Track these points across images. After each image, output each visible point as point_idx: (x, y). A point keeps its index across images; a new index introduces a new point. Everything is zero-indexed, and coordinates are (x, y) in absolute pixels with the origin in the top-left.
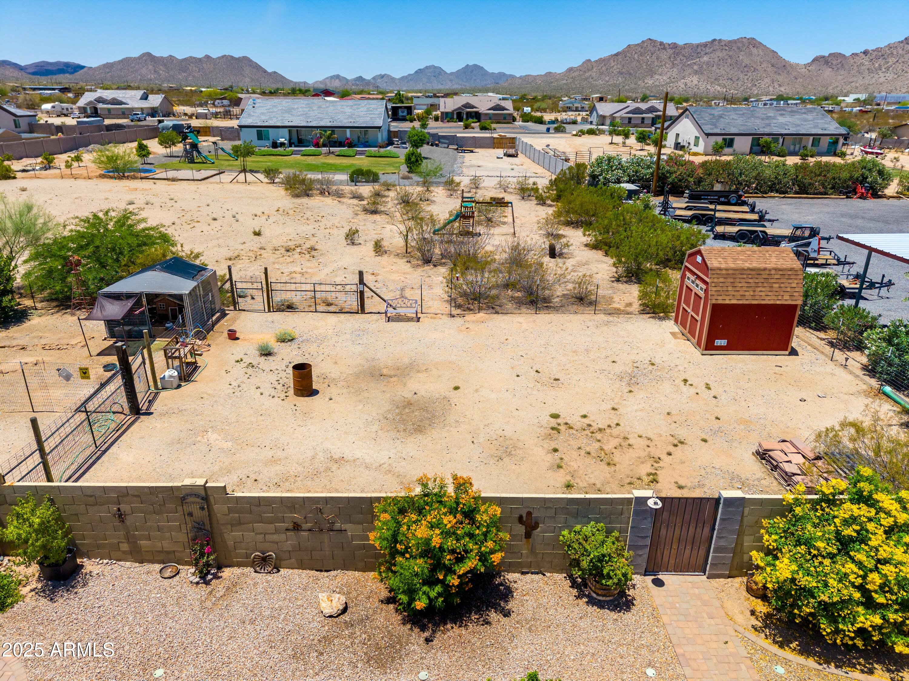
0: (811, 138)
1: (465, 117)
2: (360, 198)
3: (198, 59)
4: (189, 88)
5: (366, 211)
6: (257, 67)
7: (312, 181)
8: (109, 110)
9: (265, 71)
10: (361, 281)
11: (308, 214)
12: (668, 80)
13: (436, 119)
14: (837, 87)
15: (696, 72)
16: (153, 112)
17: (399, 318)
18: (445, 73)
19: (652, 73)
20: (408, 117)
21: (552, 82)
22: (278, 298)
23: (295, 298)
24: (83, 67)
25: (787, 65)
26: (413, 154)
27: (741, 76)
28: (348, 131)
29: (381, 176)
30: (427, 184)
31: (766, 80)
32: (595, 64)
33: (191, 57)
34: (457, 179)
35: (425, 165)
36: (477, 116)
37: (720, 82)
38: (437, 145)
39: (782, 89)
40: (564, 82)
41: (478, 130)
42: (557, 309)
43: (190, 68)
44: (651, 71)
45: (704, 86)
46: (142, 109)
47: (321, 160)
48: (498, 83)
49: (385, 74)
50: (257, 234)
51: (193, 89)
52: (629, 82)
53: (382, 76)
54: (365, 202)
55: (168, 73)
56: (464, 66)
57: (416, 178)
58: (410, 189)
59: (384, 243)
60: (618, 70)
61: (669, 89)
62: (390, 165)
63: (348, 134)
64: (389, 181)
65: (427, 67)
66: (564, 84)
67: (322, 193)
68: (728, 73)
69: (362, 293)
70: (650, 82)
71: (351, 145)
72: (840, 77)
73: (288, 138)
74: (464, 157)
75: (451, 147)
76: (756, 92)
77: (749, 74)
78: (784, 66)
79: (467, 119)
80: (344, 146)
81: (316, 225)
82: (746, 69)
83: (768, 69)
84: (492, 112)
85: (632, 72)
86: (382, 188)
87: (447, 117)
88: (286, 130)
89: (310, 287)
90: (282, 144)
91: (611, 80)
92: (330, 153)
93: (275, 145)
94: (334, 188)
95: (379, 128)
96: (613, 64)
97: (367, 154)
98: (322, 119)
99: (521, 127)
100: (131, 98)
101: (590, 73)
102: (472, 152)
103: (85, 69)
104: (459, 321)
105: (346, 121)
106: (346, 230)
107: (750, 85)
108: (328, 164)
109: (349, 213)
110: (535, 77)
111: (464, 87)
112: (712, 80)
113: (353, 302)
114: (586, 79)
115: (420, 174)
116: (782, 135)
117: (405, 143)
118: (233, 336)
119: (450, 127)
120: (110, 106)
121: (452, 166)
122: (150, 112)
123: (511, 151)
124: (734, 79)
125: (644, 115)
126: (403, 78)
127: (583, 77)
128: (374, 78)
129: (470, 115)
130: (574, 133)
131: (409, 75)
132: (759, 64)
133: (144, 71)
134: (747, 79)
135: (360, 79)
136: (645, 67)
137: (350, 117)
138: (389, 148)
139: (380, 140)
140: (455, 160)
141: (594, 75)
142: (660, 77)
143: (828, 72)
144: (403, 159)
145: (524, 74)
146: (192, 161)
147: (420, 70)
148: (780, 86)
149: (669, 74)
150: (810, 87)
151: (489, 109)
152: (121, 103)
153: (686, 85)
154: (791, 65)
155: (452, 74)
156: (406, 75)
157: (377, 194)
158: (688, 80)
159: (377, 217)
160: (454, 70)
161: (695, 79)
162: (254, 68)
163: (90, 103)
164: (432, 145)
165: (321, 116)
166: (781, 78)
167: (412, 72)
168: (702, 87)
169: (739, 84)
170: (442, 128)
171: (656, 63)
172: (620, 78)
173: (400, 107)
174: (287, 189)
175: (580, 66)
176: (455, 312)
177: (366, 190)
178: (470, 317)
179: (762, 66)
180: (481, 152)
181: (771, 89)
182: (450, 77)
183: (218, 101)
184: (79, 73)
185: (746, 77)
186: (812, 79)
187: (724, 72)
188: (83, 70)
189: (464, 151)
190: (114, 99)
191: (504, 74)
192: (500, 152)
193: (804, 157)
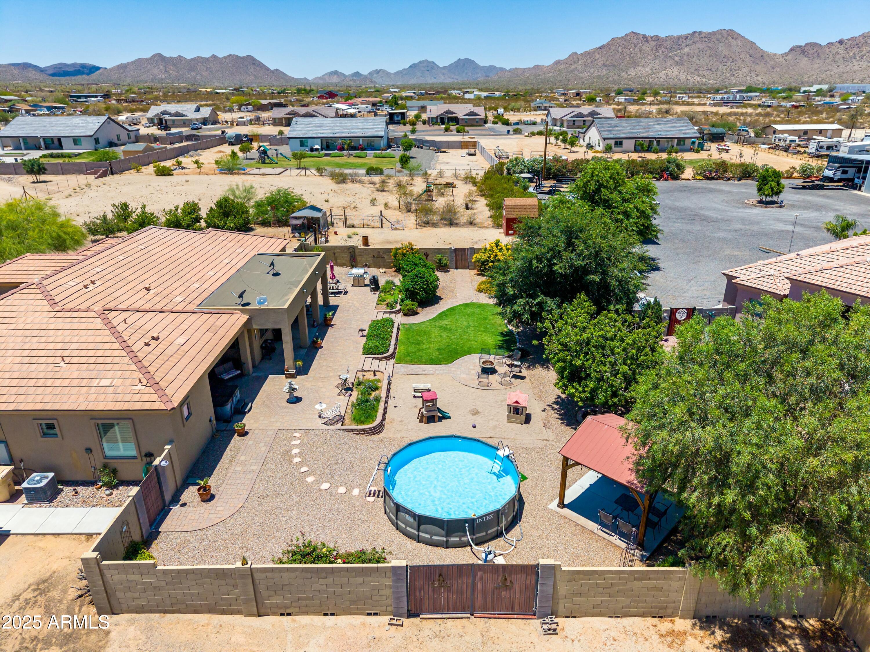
0: (676, 140)
1: (446, 121)
2: (374, 184)
3: (206, 58)
4: (204, 90)
5: (378, 190)
6: (261, 65)
7: (347, 175)
8: (173, 121)
9: (268, 69)
10: (381, 215)
11: (348, 192)
12: (650, 72)
13: (424, 122)
14: (812, 75)
15: (677, 64)
16: (205, 122)
17: (396, 229)
18: (438, 67)
19: (635, 64)
20: (402, 121)
21: (539, 75)
22: (349, 222)
23: (355, 222)
24: (98, 68)
25: (764, 55)
26: (404, 156)
27: (720, 66)
28: (361, 139)
29: (385, 171)
30: (411, 175)
31: (744, 70)
32: (580, 57)
33: (198, 57)
34: (429, 172)
35: (412, 163)
36: (456, 120)
37: (700, 72)
38: (422, 148)
39: (759, 78)
40: (551, 74)
41: (455, 132)
42: (460, 227)
43: (198, 67)
44: (634, 62)
45: (684, 77)
46: (197, 120)
47: (345, 160)
48: (488, 76)
49: (381, 70)
50: (327, 201)
51: (208, 90)
52: (613, 74)
53: (378, 72)
54: (377, 186)
55: (177, 72)
56: (456, 60)
57: (406, 172)
58: (402, 178)
59: (389, 204)
60: (602, 62)
61: (651, 80)
62: (389, 163)
63: (361, 143)
64: (390, 174)
65: (420, 62)
66: (552, 76)
67: (352, 181)
68: (707, 64)
69: (382, 220)
70: (633, 73)
71: (363, 149)
72: (815, 66)
73: (320, 144)
74: (439, 156)
75: (432, 148)
76: (734, 81)
77: (728, 64)
78: (762, 56)
79: (448, 122)
80: (358, 150)
81: (354, 197)
82: (725, 60)
83: (746, 60)
84: (467, 117)
85: (616, 64)
86: (386, 178)
87: (432, 121)
88: (320, 139)
89: (361, 218)
90: (317, 150)
91: (596, 72)
92: (350, 155)
93: (312, 150)
94: (359, 178)
95: (382, 137)
96: (597, 57)
97: (374, 155)
98: (343, 132)
99: (490, 129)
100: (188, 110)
101: (576, 65)
102: (445, 152)
103: (101, 70)
104: (419, 230)
105: (359, 133)
106: (371, 199)
107: (728, 75)
108: (350, 163)
109: (369, 192)
110: (524, 70)
111: (456, 81)
112: (693, 71)
113: (378, 225)
114: (572, 71)
115: (409, 169)
116: (655, 138)
117: (399, 147)
118: (336, 233)
119: (434, 130)
120: (174, 118)
121: (430, 163)
122: (202, 121)
123: (472, 151)
124: (714, 70)
125: (585, 119)
126: (398, 73)
127: (569, 70)
128: (370, 73)
129: (451, 119)
130: (527, 134)
131: (404, 69)
132: (738, 54)
133: (155, 71)
134: (726, 69)
135: (357, 74)
136: (628, 59)
137: (362, 130)
138: (388, 151)
139: (382, 146)
140: (433, 158)
141: (579, 67)
142: (643, 69)
143: (804, 61)
144: (398, 158)
145: (513, 67)
146: (264, 162)
147: (414, 64)
148: (757, 75)
149: (651, 66)
150: (786, 76)
151: (465, 115)
152: (183, 115)
153: (667, 76)
154: (769, 55)
155: (444, 68)
156: (401, 69)
157: (383, 182)
158: (669, 71)
159: (384, 193)
160: (447, 64)
161: (676, 70)
162: (258, 66)
163: (157, 115)
164: (418, 147)
165: (342, 129)
166: (759, 68)
167: (407, 67)
168: (683, 78)
169: (719, 75)
170: (428, 131)
171: (639, 55)
172: (604, 70)
173: (396, 113)
174: (332, 179)
175: (567, 59)
176: (418, 227)
177: (377, 179)
178: (424, 229)
179: (741, 57)
180: (452, 152)
181: (748, 78)
182: (443, 71)
183: (243, 107)
184: (95, 74)
185: (725, 67)
186: (789, 68)
187: (703, 63)
188: (98, 71)
189: (440, 152)
190: (177, 112)
191: (494, 67)
192: (465, 152)
193: (670, 153)
